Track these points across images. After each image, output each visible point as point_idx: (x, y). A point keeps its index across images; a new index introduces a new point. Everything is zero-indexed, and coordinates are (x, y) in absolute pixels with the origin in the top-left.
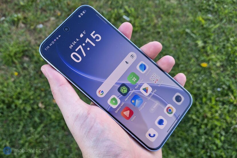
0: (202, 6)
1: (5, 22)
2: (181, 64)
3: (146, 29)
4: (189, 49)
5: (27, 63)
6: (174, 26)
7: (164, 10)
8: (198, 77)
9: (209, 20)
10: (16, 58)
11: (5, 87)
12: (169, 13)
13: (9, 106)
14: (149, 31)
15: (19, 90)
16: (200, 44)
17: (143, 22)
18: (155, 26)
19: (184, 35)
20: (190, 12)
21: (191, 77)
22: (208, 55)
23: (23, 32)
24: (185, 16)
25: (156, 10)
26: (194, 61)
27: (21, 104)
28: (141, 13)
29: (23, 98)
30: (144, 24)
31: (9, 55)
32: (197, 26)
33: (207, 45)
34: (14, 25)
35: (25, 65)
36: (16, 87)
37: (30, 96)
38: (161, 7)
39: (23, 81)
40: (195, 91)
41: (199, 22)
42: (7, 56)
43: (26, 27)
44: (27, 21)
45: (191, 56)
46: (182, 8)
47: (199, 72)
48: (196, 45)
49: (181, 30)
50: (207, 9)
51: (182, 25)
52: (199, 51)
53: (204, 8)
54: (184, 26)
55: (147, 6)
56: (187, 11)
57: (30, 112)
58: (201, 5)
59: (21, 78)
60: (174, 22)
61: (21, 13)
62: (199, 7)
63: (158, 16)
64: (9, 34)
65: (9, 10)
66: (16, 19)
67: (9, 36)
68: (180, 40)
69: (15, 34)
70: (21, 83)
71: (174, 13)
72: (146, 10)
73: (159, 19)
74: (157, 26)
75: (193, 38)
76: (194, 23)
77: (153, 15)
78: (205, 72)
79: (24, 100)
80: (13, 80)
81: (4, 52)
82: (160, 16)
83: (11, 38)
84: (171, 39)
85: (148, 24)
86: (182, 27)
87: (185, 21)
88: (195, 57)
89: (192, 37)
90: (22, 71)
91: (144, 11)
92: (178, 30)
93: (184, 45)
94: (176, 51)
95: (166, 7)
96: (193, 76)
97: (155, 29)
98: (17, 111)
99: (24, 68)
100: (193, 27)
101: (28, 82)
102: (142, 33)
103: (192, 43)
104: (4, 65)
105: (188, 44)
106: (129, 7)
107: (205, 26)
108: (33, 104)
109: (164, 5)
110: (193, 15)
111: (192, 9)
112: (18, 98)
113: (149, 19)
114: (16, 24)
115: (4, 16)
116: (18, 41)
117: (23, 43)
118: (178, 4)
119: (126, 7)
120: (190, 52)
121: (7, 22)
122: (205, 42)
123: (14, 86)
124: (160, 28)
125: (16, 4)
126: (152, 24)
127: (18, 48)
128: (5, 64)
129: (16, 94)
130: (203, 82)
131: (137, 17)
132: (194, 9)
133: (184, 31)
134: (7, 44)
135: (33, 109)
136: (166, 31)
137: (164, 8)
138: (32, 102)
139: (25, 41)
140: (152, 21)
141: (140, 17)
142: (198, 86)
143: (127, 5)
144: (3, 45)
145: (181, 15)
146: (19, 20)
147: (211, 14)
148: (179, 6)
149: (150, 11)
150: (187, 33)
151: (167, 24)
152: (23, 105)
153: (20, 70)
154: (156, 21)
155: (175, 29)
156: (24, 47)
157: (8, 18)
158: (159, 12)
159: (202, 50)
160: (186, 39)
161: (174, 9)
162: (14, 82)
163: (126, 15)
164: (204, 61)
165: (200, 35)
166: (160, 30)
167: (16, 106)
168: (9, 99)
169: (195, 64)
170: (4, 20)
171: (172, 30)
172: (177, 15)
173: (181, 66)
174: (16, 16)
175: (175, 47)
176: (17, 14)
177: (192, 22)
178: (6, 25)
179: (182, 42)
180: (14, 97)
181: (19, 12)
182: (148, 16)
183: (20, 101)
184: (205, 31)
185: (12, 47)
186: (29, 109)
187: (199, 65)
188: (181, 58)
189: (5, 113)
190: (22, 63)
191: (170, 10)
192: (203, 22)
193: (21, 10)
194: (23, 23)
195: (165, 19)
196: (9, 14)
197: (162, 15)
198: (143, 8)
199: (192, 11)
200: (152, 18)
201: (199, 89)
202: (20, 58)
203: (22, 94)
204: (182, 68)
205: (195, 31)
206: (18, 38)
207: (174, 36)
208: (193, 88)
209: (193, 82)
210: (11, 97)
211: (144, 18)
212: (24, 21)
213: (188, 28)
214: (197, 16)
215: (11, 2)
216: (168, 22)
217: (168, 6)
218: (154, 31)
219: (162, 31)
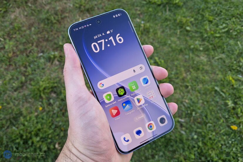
0: (232, 66)
1: (42, 58)
2: (209, 123)
4: (219, 108)
5: (53, 100)
6: (203, 82)
7: (194, 65)
8: (227, 139)
9: (240, 80)
10: (44, 93)
11: (27, 121)
12: (198, 69)
13: (26, 142)
14: (177, 84)
15: (39, 126)
16: (230, 104)
17: (172, 74)
18: (183, 80)
19: (213, 93)
20: (220, 71)
21: (220, 139)
22: (239, 118)
23: (57, 69)
24: (215, 73)
25: (185, 64)
26: (223, 122)
27: (38, 142)
28: (170, 65)
29: (41, 135)
30: (173, 75)
31: (38, 89)
32: (227, 85)
33: (237, 106)
34: (50, 61)
35: (51, 101)
36: (37, 123)
37: (48, 135)
38: (191, 62)
39: (45, 118)
40: (224, 157)
41: (229, 82)
42: (36, 90)
43: (60, 65)
44: (61, 59)
45: (220, 115)
46: (211, 65)
47: (228, 135)
48: (226, 105)
49: (210, 87)
50: (238, 70)
51: (211, 82)
52: (229, 111)
53: (234, 68)
54: (213, 83)
55: (177, 60)
56: (217, 69)
57: (45, 152)
58: (231, 65)
59: (44, 113)
60: (203, 78)
61: (58, 52)
62: (229, 66)
63: (187, 71)
64: (43, 69)
65: (48, 47)
66: (52, 57)
67: (43, 71)
68: (208, 96)
69: (49, 69)
70: (43, 119)
71: (203, 69)
72: (176, 63)
73: (188, 73)
74: (186, 80)
75: (223, 97)
76: (224, 82)
77: (183, 69)
78: (235, 136)
79: (41, 138)
80: (36, 114)
81: (34, 86)
82: (189, 71)
83: (44, 73)
84: (199, 95)
85: (176, 77)
86: (211, 84)
87: (215, 78)
88: (224, 117)
89: (221, 95)
90: (47, 107)
91: (174, 64)
92: (206, 86)
93: (213, 103)
94: (204, 108)
95: (195, 62)
96: (222, 139)
97: (183, 83)
98: (32, 149)
99: (50, 104)
100: (223, 85)
101: (51, 119)
103: (221, 102)
104: (31, 99)
105: (217, 102)
106: (159, 58)
107: (235, 86)
108: (50, 143)
109: (194, 61)
110: (222, 74)
111: (221, 68)
112: (37, 135)
113: (178, 72)
114: (51, 61)
115: (43, 52)
116: (49, 77)
117: (54, 79)
118: (207, 61)
119: (157, 58)
120: (219, 111)
121: (44, 58)
122: (235, 103)
123: (35, 121)
125: (55, 44)
126: (181, 77)
127: (48, 83)
128: (33, 97)
129: (36, 129)
130: (234, 147)
132: (224, 68)
133: (214, 88)
134: (39, 78)
135: (49, 149)
136: (195, 85)
137: (193, 63)
138: (49, 141)
139: (56, 78)
140: (181, 74)
141: (169, 69)
142: (227, 150)
143: (157, 56)
144: (35, 79)
145: (210, 72)
146: (55, 57)
147: (242, 76)
148: (209, 63)
149: (180, 64)
150: (216, 91)
151: (196, 80)
152: (40, 143)
153: (45, 105)
154: (184, 75)
155: (203, 85)
156: (54, 83)
157: (46, 55)
158: (189, 67)
159: (232, 111)
160: (215, 97)
161: (203, 65)
162: (37, 117)
164: (234, 123)
165: (229, 94)
166: (188, 84)
167: (33, 143)
168: (27, 134)
169: (225, 124)
170: (41, 56)
171: (201, 86)
172: (207, 72)
173: (209, 125)
174: (53, 53)
175: (203, 103)
176: (54, 52)
177: (222, 80)
178: (42, 60)
179: (211, 100)
180: (33, 133)
181: (57, 51)
182: (176, 69)
183: (38, 139)
184: (235, 91)
185: (43, 81)
186: (45, 148)
187: (229, 127)
188: (209, 116)
189: (20, 149)
190: (48, 99)
191: (200, 65)
192: (233, 81)
193: (59, 49)
194: (58, 61)
195: (195, 74)
196: (47, 51)
197: (191, 70)
198: (173, 61)
199: (222, 70)
200: (181, 72)
201: (228, 154)
202: (48, 93)
203: (42, 130)
204: (210, 127)
205: (224, 90)
206: (50, 74)
207: (202, 92)
208: (221, 153)
209: (222, 145)
210: (30, 133)
211: (172, 71)
213: (217, 86)
214: (227, 75)
215: (51, 41)
216: (197, 78)
217: (198, 62)
218: (183, 84)
219: (191, 86)
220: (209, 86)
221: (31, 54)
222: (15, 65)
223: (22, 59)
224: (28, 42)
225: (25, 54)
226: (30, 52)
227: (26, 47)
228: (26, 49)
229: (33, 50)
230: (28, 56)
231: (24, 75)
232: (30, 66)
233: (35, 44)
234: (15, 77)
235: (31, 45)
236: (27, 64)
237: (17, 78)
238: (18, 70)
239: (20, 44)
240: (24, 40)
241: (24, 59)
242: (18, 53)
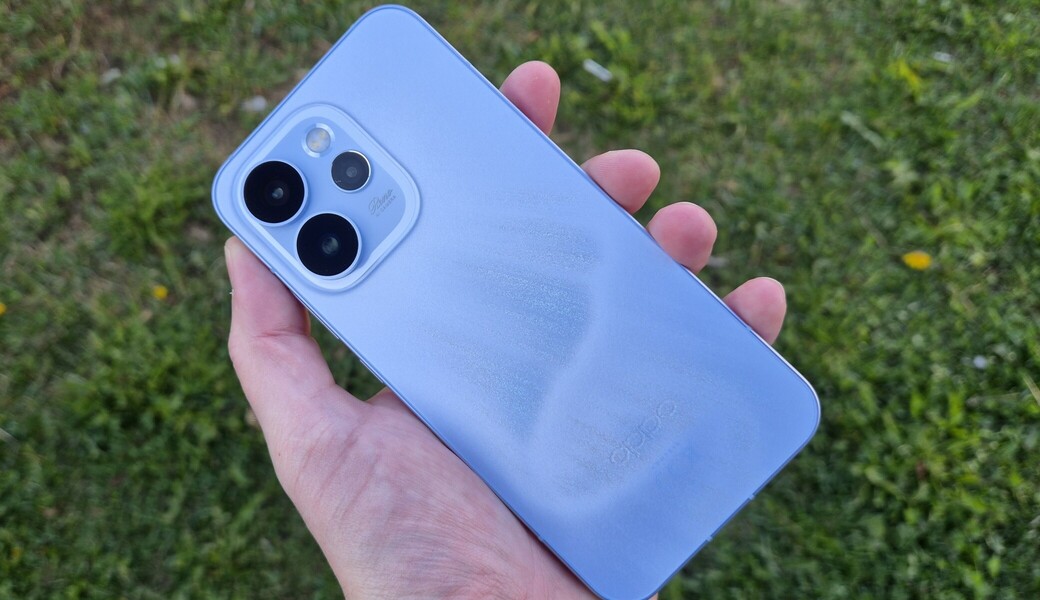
0: (911, 19)
1: (120, 89)
2: (819, 255)
3: (675, 115)
4: (857, 194)
5: (203, 251)
7: (753, 37)
8: (891, 307)
9: (940, 74)
10: (161, 232)
11: (117, 345)
12: (772, 50)
13: (130, 421)
14: (690, 121)
15: (170, 357)
16: (902, 172)
17: (663, 84)
18: (714, 102)
19: (835, 139)
20: (860, 44)
21: (863, 309)
22: (934, 221)
23: (192, 129)
24: (840, 58)
25: (718, 36)
26: (876, 246)
27: (179, 412)
28: (656, 49)
29: (184, 388)
31: (136, 220)
32: (891, 99)
33: (930, 177)
34: (154, 98)
35: (197, 258)
36: (160, 346)
37: (212, 383)
39: (185, 323)
40: (878, 369)
41: (898, 86)
42: (127, 221)
43: (201, 107)
44: (203, 85)
45: (863, 222)
46: (826, 28)
47: (894, 290)
48: (886, 177)
49: (821, 118)
50: (932, 31)
51: (825, 95)
52: (897, 202)
53: (917, 24)
54: (835, 101)
55: (685, 21)
56: (848, 41)
57: (212, 444)
58: (906, 13)
59: (180, 309)
60: (794, 84)
61: (183, 53)
62: (898, 21)
63: (729, 62)
64: (135, 134)
65: (135, 39)
66: (161, 77)
67: (136, 143)
68: (816, 156)
69: (158, 134)
70: (177, 328)
71: (792, 46)
72: (679, 36)
73: (732, 74)
74: (724, 101)
75: (873, 150)
76: (875, 87)
77: (708, 59)
78: (921, 291)
79: (188, 398)
80: (147, 315)
81: (115, 206)
82: (734, 62)
83: (143, 150)
84: (779, 154)
85: (685, 95)
86: (827, 106)
87: (840, 78)
88: (878, 226)
89: (866, 143)
90: (185, 283)
91: (671, 43)
92: (807, 115)
93: (835, 178)
94: (801, 202)
95: (759, 22)
96: (873, 307)
97: (713, 114)
98: (160, 441)
99: (192, 272)
100: (873, 104)
101: (208, 325)
102: (659, 131)
103: (866, 171)
104: (112, 259)
105: (853, 173)
106: (610, 25)
107: (921, 100)
108: (225, 412)
109: (751, 16)
110: (871, 56)
111: (867, 30)
112: (167, 390)
113: (691, 72)
114: (162, 98)
115: (118, 63)
116: (169, 164)
117: (190, 170)
119: (598, 27)
120: (859, 208)
121: (128, 87)
122: (922, 167)
123: (150, 341)
124: (736, 110)
125: (162, 20)
126: (704, 93)
127: (170, 189)
128: (119, 253)
129: (159, 371)
130: (915, 330)
131: (643, 67)
132: (878, 29)
133: (835, 119)
134: (126, 174)
135: (223, 431)
136: (762, 119)
137: (751, 28)
138: (219, 403)
139: (197, 164)
141: (652, 64)
142: (892, 345)
143: (601, 17)
144: (112, 180)
145: (821, 55)
146: (173, 78)
147: (950, 53)
148: (816, 18)
149: (695, 39)
150: (846, 131)
151: (766, 95)
152: (187, 416)
153: (176, 277)
154: (717, 81)
155: (795, 113)
156: (192, 186)
157: (133, 75)
158: (733, 44)
159: (910, 200)
160: (842, 153)
161: (793, 29)
162: (152, 325)
163: (595, 60)
164: (916, 244)
165: (899, 136)
166: (733, 118)
167: (158, 419)
168: (133, 392)
169: (881, 254)
170: (114, 82)
171: (784, 117)
172: (808, 57)
173: (821, 263)
174: (161, 63)
175: (796, 185)
176: (166, 57)
177: (868, 83)
178: (123, 100)
179: (827, 167)
180: (152, 384)
181: (176, 49)
182: (684, 63)
183: (176, 402)
184: (920, 121)
185: (146, 185)
186: (207, 431)
187: (897, 260)
188: (822, 232)
189: (116, 447)
190: (183, 251)
191: (776, 35)
192: (915, 83)
193: (184, 40)
194: (190, 92)
195: (757, 72)
196: (134, 57)
197: (745, 57)
198: (667, 28)
199: (868, 39)
201: (894, 359)
202: (173, 230)
203: (183, 371)
204: (824, 271)
205: (879, 122)
206: (169, 151)
207: (791, 141)
208: (869, 357)
209: (872, 329)
210: (141, 385)
211: (667, 69)
212: (194, 85)
213: (850, 108)
214: (890, 58)
215: (142, 10)
216: (768, 86)
217: (768, 20)
218: (711, 121)
219: (744, 122)
221: (71, 78)
222: (17, 133)
223: (39, 105)
224: (46, 26)
225: (45, 83)
226: (65, 70)
227: (45, 50)
228: (44, 61)
229: (74, 58)
230: (60, 90)
231: (65, 171)
232: (76, 130)
233: (77, 34)
234: (28, 185)
235: (60, 39)
236: (66, 123)
237: (40, 188)
238: (35, 151)
239: (16, 41)
240: (28, 24)
241: (46, 103)
242: (16, 81)
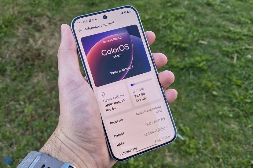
6: (236, 154)
30: (200, 146)
38: (220, 131)
118: (239, 130)
140: (210, 144)
200: (209, 141)
220: (244, 159)
